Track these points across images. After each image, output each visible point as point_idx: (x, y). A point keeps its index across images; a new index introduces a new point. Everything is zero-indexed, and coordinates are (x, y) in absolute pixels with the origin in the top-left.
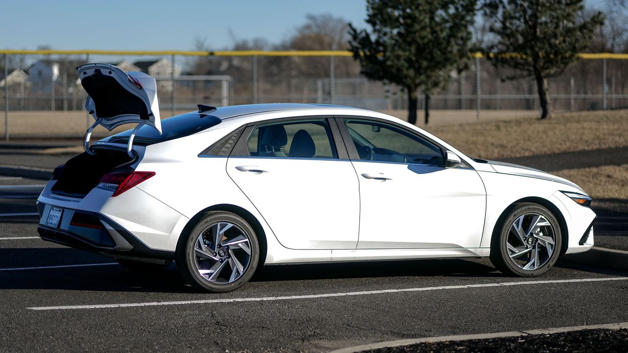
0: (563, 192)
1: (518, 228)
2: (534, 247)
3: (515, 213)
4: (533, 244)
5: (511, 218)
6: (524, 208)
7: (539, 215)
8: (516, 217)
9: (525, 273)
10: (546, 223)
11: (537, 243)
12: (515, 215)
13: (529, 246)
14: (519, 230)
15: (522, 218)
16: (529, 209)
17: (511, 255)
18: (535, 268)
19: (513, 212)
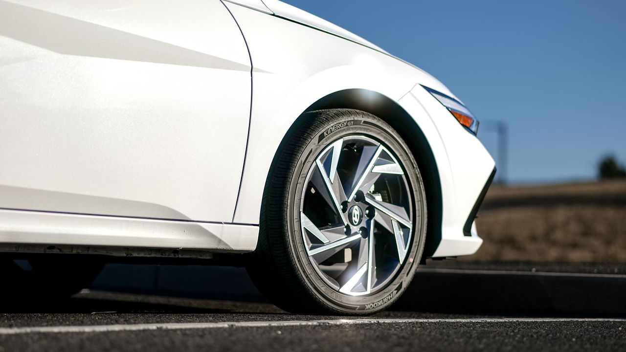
0: (430, 90)
1: (328, 175)
2: (365, 232)
3: (322, 130)
4: (363, 224)
5: (313, 144)
6: (343, 120)
7: (378, 144)
8: (324, 142)
9: (345, 301)
10: (393, 168)
11: (372, 222)
12: (322, 137)
13: (354, 229)
14: (332, 180)
15: (338, 146)
16: (356, 122)
17: (311, 249)
18: (369, 292)
19: (318, 127)
